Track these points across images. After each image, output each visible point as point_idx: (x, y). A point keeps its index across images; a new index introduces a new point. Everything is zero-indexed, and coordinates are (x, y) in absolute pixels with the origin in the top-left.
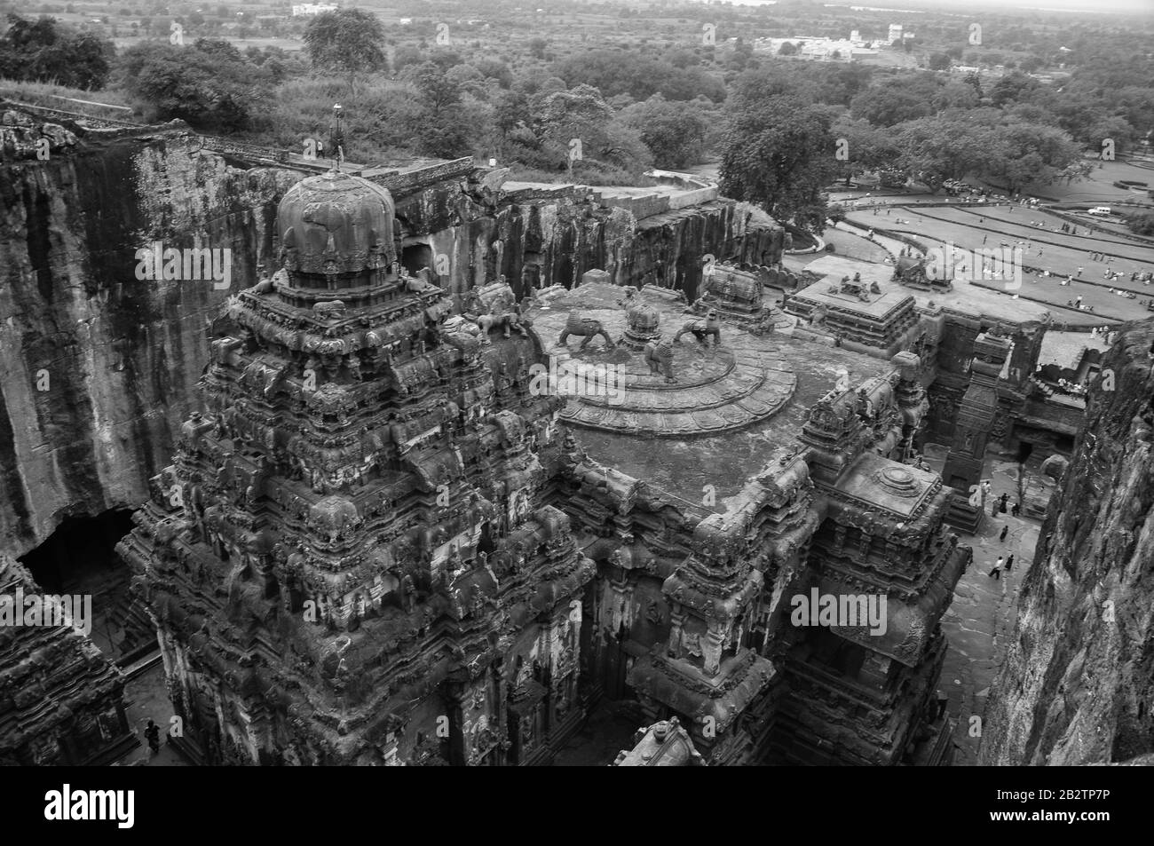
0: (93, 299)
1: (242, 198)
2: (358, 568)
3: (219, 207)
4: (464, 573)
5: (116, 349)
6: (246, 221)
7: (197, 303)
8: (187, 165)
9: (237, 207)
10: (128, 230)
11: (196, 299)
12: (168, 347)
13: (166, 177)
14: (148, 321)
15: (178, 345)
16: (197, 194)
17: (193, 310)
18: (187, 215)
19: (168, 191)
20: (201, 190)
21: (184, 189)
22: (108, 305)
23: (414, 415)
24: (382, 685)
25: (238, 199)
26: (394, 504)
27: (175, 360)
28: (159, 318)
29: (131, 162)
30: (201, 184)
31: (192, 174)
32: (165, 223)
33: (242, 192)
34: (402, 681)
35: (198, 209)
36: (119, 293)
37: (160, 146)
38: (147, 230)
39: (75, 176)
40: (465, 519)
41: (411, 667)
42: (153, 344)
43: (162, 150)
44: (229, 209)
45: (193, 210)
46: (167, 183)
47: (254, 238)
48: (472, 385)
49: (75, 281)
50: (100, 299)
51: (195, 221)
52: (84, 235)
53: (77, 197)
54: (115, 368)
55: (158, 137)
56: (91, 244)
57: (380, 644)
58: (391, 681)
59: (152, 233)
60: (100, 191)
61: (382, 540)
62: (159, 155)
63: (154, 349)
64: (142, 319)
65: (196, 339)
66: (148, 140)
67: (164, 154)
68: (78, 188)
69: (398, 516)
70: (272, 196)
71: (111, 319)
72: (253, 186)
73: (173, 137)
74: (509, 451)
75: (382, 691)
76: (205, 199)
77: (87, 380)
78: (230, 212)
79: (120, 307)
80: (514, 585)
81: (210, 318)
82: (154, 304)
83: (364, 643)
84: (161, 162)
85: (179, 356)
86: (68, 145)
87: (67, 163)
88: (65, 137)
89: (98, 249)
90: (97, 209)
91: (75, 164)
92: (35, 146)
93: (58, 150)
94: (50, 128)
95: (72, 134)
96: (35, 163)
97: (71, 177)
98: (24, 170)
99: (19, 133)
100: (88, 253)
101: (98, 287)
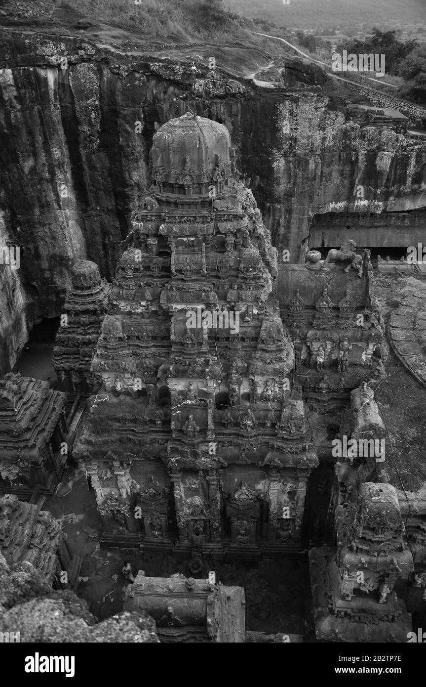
1: (353, 143)
2: (110, 361)
3: (333, 146)
4: (192, 404)
6: (353, 159)
7: (306, 201)
8: (313, 115)
9: (348, 148)
10: (266, 147)
11: (305, 198)
12: (282, 221)
13: (296, 120)
14: (272, 202)
15: (288, 222)
16: (318, 135)
17: (302, 204)
18: (308, 146)
19: (296, 129)
20: (322, 133)
21: (308, 130)
23: (178, 289)
24: (117, 434)
25: (351, 143)
26: (154, 338)
27: (285, 229)
28: (279, 202)
29: (276, 108)
30: (323, 129)
31: (316, 121)
32: (291, 147)
33: (354, 139)
34: (130, 440)
35: (318, 143)
36: (257, 182)
37: (296, 101)
38: (279, 150)
39: (240, 111)
40: (193, 371)
41: (139, 437)
42: (274, 216)
43: (297, 103)
44: (341, 148)
45: (312, 144)
46: (297, 124)
47: (356, 170)
48: (240, 288)
50: (245, 182)
51: (312, 150)
52: (240, 145)
53: (239, 123)
55: (295, 95)
56: (243, 150)
57: (123, 412)
58: (124, 436)
59: (282, 152)
60: (253, 122)
61: (135, 354)
62: (294, 106)
63: (274, 219)
64: (269, 200)
65: (301, 221)
66: (289, 96)
67: (297, 106)
68: (241, 118)
69: (154, 346)
70: (376, 146)
72: (363, 137)
73: (306, 96)
74: (261, 346)
75: (115, 436)
76: (324, 139)
78: (342, 151)
79: (256, 190)
80: (238, 435)
81: (312, 211)
82: (276, 193)
83: (114, 406)
84: (294, 111)
85: (288, 228)
86: (240, 93)
87: (237, 103)
88: (239, 88)
89: (247, 154)
90: (251, 132)
91: (242, 104)
92: (221, 92)
93: (234, 95)
94: (231, 82)
95: (244, 87)
96: (218, 101)
97: (237, 111)
98: (211, 104)
99: (214, 84)
100: (241, 156)
101: (245, 175)
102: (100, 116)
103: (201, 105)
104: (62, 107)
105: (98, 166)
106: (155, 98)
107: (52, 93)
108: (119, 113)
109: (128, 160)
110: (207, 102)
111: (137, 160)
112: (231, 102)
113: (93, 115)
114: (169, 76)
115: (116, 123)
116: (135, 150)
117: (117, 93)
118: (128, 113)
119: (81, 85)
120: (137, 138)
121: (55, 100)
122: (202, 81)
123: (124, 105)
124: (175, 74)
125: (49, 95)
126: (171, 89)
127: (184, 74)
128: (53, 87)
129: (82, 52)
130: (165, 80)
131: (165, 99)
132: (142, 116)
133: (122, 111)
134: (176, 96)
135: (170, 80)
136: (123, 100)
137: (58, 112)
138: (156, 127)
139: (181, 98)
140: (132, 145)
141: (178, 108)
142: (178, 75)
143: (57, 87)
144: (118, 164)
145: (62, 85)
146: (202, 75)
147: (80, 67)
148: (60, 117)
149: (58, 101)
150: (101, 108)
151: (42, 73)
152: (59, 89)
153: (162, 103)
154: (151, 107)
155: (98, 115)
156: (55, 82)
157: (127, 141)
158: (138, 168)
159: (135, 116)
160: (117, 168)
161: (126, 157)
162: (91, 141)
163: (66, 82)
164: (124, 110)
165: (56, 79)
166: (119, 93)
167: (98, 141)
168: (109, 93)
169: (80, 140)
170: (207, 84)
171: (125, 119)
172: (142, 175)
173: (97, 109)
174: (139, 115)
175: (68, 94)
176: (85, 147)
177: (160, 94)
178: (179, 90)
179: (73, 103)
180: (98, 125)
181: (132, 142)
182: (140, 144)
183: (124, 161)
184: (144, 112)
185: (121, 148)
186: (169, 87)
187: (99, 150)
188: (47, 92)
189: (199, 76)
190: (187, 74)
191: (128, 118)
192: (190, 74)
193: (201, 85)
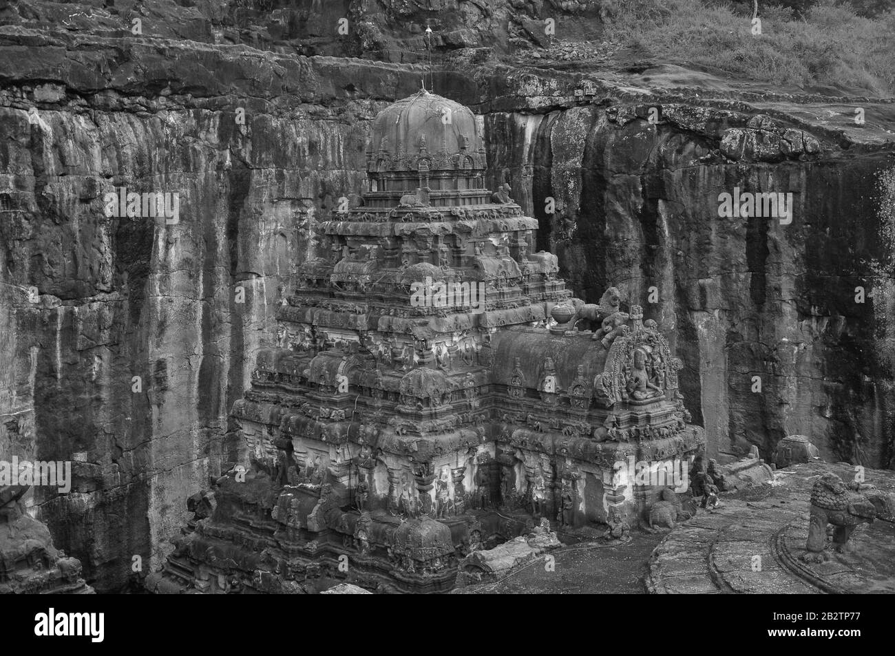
0: (805, 322)
5: (826, 390)
14: (875, 376)
22: (824, 336)
36: (841, 327)
38: (883, 263)
39: (804, 185)
49: (786, 295)
50: (814, 325)
52: (803, 248)
53: (803, 207)
54: (821, 410)
56: (810, 259)
59: (889, 267)
60: (829, 206)
64: (868, 370)
68: (806, 197)
71: (825, 353)
77: (785, 409)
79: (839, 344)
86: (807, 152)
87: (799, 169)
88: (805, 144)
89: (818, 268)
90: (825, 225)
91: (808, 173)
92: (771, 150)
93: (795, 156)
94: (790, 133)
95: (815, 142)
96: (764, 165)
97: (799, 185)
98: (749, 170)
99: (760, 136)
100: (805, 270)
101: (814, 310)
102: (581, 186)
103: (733, 173)
104: (535, 171)
105: (570, 268)
106: (663, 161)
107: (527, 149)
108: (606, 182)
109: (615, 263)
110: (744, 167)
111: (628, 264)
112: (788, 168)
113: (571, 185)
114: (688, 124)
115: (602, 199)
116: (626, 246)
117: (606, 150)
118: (618, 183)
119: (563, 139)
120: (631, 226)
121: (529, 160)
122: (737, 132)
123: (614, 169)
124: (698, 120)
125: (522, 153)
126: (691, 145)
127: (711, 120)
128: (530, 142)
129: (579, 92)
130: (683, 131)
131: (677, 162)
132: (640, 189)
133: (610, 180)
134: (696, 156)
135: (689, 130)
136: (613, 161)
137: (529, 178)
138: (660, 208)
139: (702, 161)
140: (623, 238)
141: (694, 177)
142: (702, 122)
143: (535, 141)
144: (599, 267)
145: (541, 139)
146: (740, 121)
147: (571, 113)
148: (530, 186)
149: (532, 163)
150: (583, 173)
151: (520, 120)
152: (537, 144)
153: (673, 168)
154: (655, 175)
155: (578, 184)
156: (533, 134)
157: (616, 230)
158: (628, 278)
159: (630, 189)
160: (597, 273)
161: (612, 256)
162: (566, 226)
163: (547, 135)
164: (614, 178)
165: (536, 129)
166: (609, 151)
167: (575, 227)
168: (596, 151)
169: (552, 223)
170: (748, 137)
171: (614, 193)
172: (635, 291)
173: (577, 174)
174: (635, 187)
175: (546, 152)
176: (558, 236)
177: (671, 153)
178: (702, 147)
179: (549, 166)
180: (577, 201)
181: (623, 232)
182: (635, 237)
183: (608, 261)
184: (643, 182)
185: (606, 241)
186: (687, 142)
187: (574, 242)
188: (521, 149)
189: (733, 123)
190: (715, 121)
191: (619, 191)
192: (721, 121)
193: (734, 138)
